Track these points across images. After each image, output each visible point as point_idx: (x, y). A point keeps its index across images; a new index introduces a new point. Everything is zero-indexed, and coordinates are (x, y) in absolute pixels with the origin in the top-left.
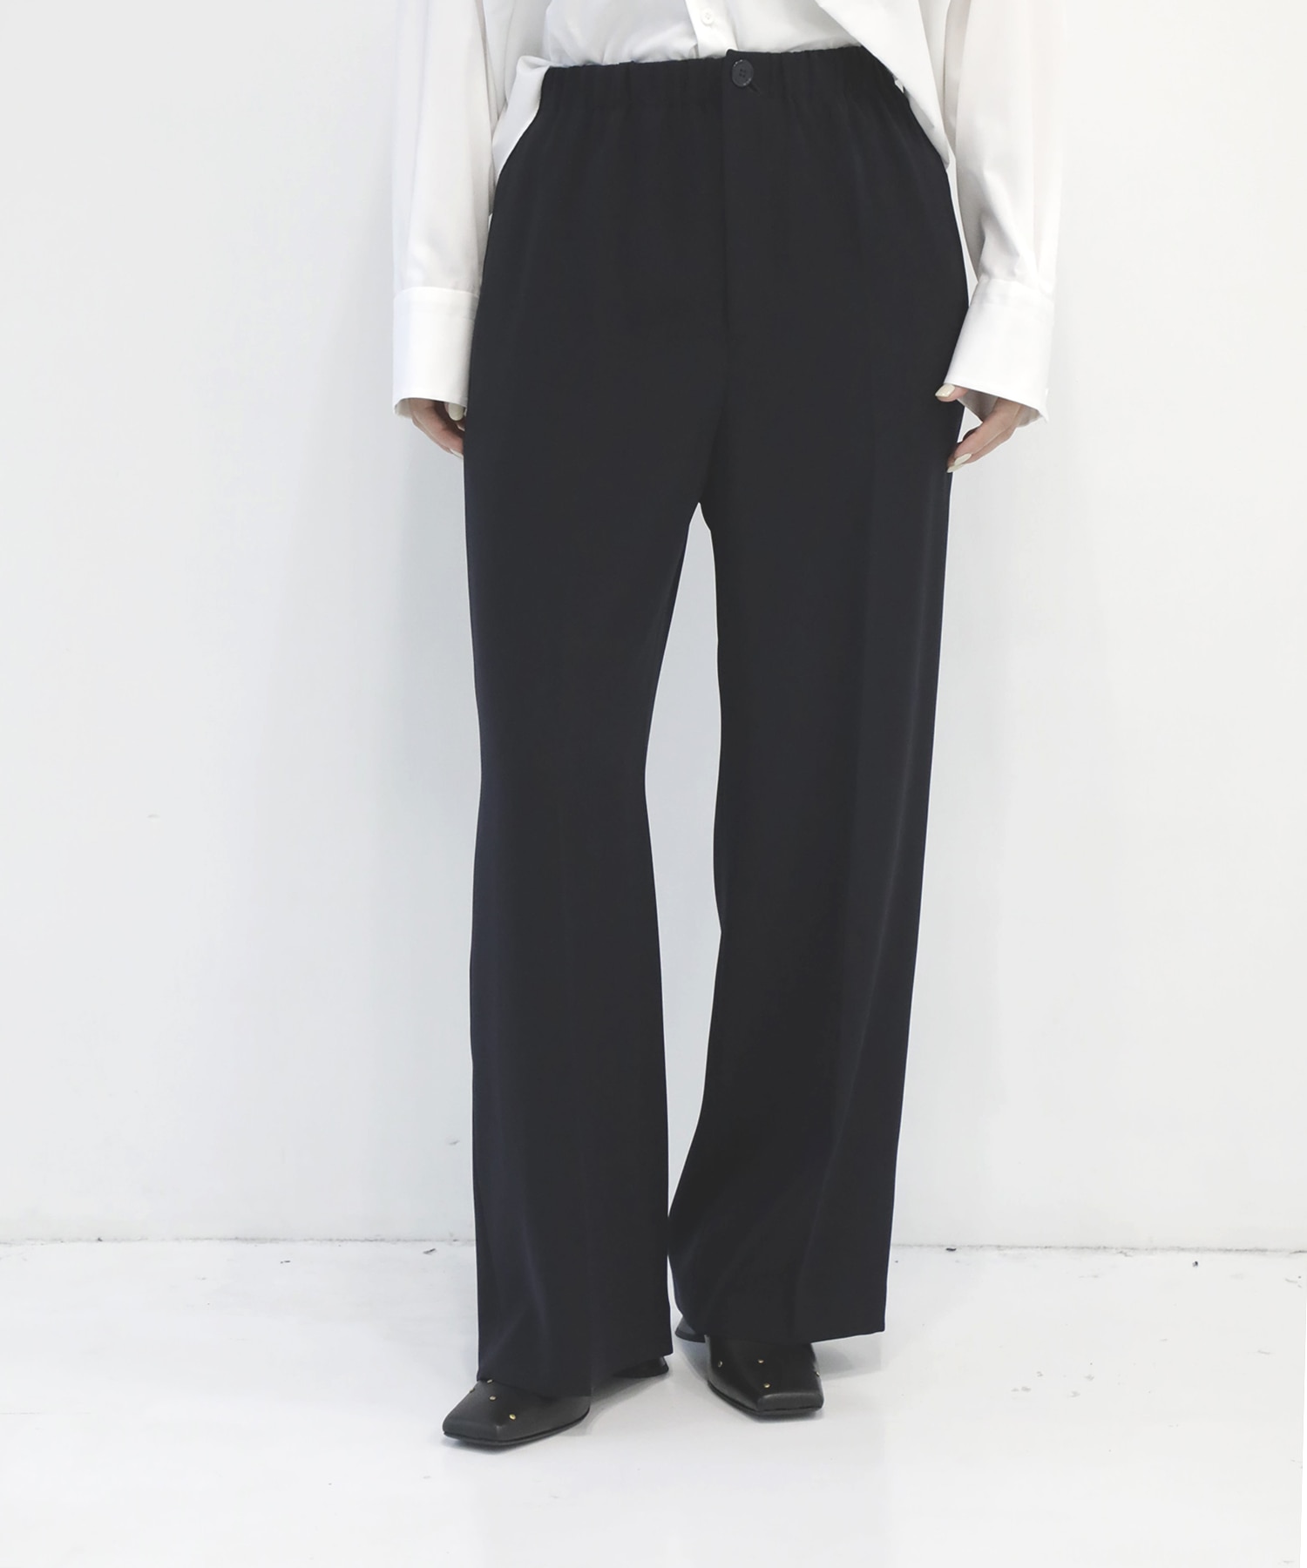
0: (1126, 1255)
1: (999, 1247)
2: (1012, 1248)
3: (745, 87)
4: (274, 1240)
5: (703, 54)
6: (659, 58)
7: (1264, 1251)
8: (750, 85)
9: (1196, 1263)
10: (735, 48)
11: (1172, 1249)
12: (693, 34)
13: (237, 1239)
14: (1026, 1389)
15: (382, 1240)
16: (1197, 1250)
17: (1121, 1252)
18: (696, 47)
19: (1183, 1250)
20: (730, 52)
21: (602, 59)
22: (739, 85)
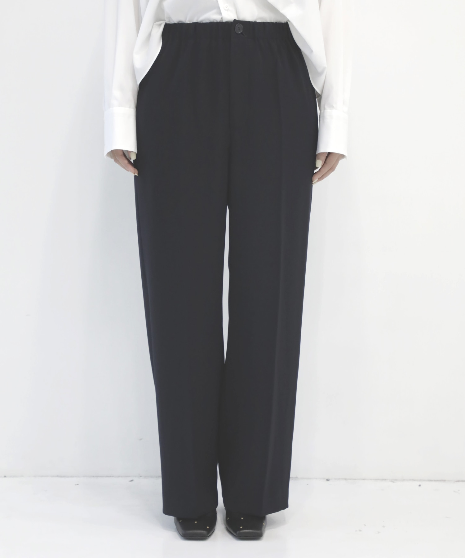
0: (393, 482)
1: (345, 479)
2: (350, 479)
3: (240, 34)
4: (72, 477)
5: (224, 21)
6: (208, 21)
7: (444, 481)
8: (242, 33)
9: (420, 485)
10: (236, 19)
11: (410, 480)
12: (220, 13)
13: (58, 476)
14: (360, 531)
15: (113, 477)
16: (420, 480)
17: (391, 481)
18: (222, 18)
19: (415, 480)
20: (235, 20)
21: (186, 21)
22: (238, 33)
